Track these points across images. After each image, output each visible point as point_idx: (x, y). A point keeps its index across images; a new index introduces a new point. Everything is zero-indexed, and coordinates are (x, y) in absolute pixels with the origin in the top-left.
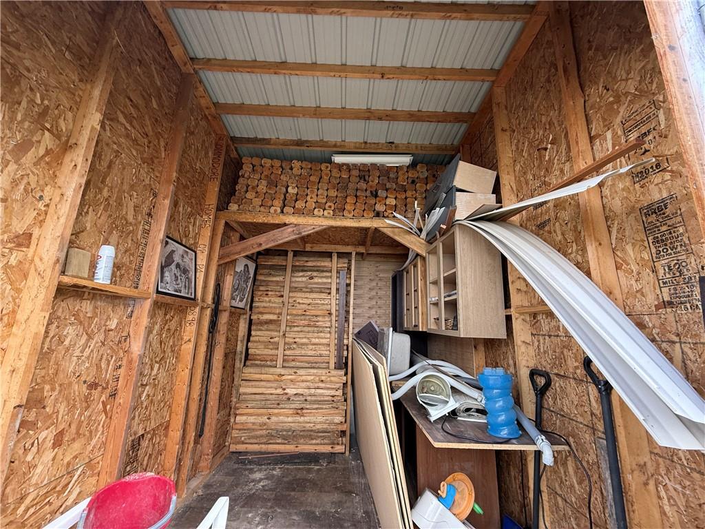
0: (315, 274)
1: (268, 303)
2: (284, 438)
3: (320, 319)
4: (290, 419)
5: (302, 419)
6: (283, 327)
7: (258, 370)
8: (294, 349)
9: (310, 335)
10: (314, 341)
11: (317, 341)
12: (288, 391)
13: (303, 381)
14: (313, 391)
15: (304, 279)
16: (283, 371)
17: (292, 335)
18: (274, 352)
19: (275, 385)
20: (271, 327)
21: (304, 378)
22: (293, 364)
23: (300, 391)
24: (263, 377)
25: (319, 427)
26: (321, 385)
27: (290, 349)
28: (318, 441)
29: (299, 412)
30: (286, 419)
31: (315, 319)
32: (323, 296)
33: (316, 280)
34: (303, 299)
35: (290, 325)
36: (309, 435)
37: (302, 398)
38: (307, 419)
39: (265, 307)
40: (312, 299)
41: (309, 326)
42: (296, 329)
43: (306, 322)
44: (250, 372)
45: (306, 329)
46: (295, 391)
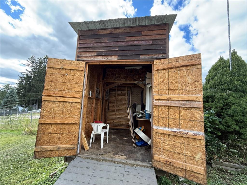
0: (122, 91)
1: (113, 98)
2: (116, 125)
3: (124, 102)
4: (118, 122)
5: (120, 122)
6: (116, 103)
7: (111, 112)
8: (118, 108)
9: (122, 105)
10: (122, 106)
11: (123, 106)
12: (117, 116)
13: (120, 115)
14: (122, 117)
15: (120, 93)
16: (116, 113)
17: (118, 105)
18: (114, 109)
19: (114, 115)
20: (113, 103)
21: (120, 114)
22: (118, 111)
23: (120, 117)
24: (112, 113)
25: (123, 124)
26: (124, 116)
27: (117, 108)
28: (123, 127)
29: (119, 121)
30: (117, 122)
31: (123, 101)
32: (124, 96)
33: (123, 93)
34: (120, 97)
35: (117, 103)
36: (122, 125)
37: (120, 118)
38: (121, 122)
39: (112, 99)
40: (122, 97)
41: (121, 103)
42: (119, 104)
43: (121, 102)
44: (109, 112)
45: (121, 104)
46: (119, 117)
